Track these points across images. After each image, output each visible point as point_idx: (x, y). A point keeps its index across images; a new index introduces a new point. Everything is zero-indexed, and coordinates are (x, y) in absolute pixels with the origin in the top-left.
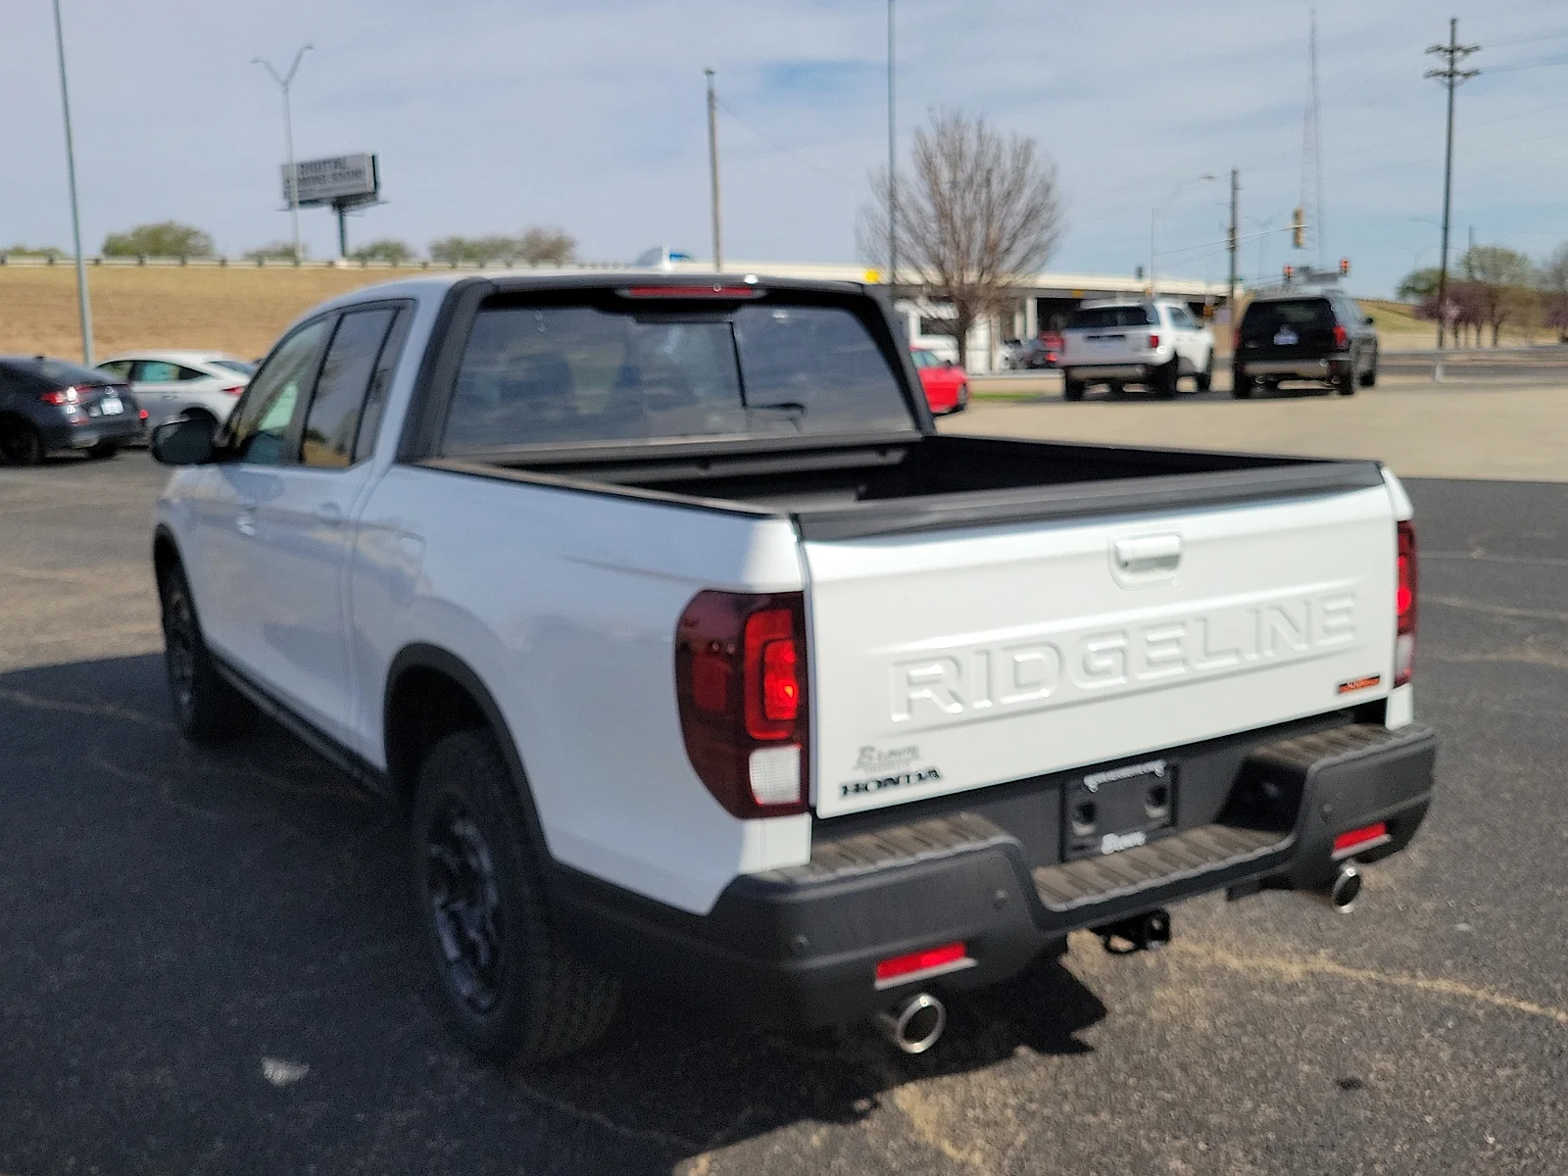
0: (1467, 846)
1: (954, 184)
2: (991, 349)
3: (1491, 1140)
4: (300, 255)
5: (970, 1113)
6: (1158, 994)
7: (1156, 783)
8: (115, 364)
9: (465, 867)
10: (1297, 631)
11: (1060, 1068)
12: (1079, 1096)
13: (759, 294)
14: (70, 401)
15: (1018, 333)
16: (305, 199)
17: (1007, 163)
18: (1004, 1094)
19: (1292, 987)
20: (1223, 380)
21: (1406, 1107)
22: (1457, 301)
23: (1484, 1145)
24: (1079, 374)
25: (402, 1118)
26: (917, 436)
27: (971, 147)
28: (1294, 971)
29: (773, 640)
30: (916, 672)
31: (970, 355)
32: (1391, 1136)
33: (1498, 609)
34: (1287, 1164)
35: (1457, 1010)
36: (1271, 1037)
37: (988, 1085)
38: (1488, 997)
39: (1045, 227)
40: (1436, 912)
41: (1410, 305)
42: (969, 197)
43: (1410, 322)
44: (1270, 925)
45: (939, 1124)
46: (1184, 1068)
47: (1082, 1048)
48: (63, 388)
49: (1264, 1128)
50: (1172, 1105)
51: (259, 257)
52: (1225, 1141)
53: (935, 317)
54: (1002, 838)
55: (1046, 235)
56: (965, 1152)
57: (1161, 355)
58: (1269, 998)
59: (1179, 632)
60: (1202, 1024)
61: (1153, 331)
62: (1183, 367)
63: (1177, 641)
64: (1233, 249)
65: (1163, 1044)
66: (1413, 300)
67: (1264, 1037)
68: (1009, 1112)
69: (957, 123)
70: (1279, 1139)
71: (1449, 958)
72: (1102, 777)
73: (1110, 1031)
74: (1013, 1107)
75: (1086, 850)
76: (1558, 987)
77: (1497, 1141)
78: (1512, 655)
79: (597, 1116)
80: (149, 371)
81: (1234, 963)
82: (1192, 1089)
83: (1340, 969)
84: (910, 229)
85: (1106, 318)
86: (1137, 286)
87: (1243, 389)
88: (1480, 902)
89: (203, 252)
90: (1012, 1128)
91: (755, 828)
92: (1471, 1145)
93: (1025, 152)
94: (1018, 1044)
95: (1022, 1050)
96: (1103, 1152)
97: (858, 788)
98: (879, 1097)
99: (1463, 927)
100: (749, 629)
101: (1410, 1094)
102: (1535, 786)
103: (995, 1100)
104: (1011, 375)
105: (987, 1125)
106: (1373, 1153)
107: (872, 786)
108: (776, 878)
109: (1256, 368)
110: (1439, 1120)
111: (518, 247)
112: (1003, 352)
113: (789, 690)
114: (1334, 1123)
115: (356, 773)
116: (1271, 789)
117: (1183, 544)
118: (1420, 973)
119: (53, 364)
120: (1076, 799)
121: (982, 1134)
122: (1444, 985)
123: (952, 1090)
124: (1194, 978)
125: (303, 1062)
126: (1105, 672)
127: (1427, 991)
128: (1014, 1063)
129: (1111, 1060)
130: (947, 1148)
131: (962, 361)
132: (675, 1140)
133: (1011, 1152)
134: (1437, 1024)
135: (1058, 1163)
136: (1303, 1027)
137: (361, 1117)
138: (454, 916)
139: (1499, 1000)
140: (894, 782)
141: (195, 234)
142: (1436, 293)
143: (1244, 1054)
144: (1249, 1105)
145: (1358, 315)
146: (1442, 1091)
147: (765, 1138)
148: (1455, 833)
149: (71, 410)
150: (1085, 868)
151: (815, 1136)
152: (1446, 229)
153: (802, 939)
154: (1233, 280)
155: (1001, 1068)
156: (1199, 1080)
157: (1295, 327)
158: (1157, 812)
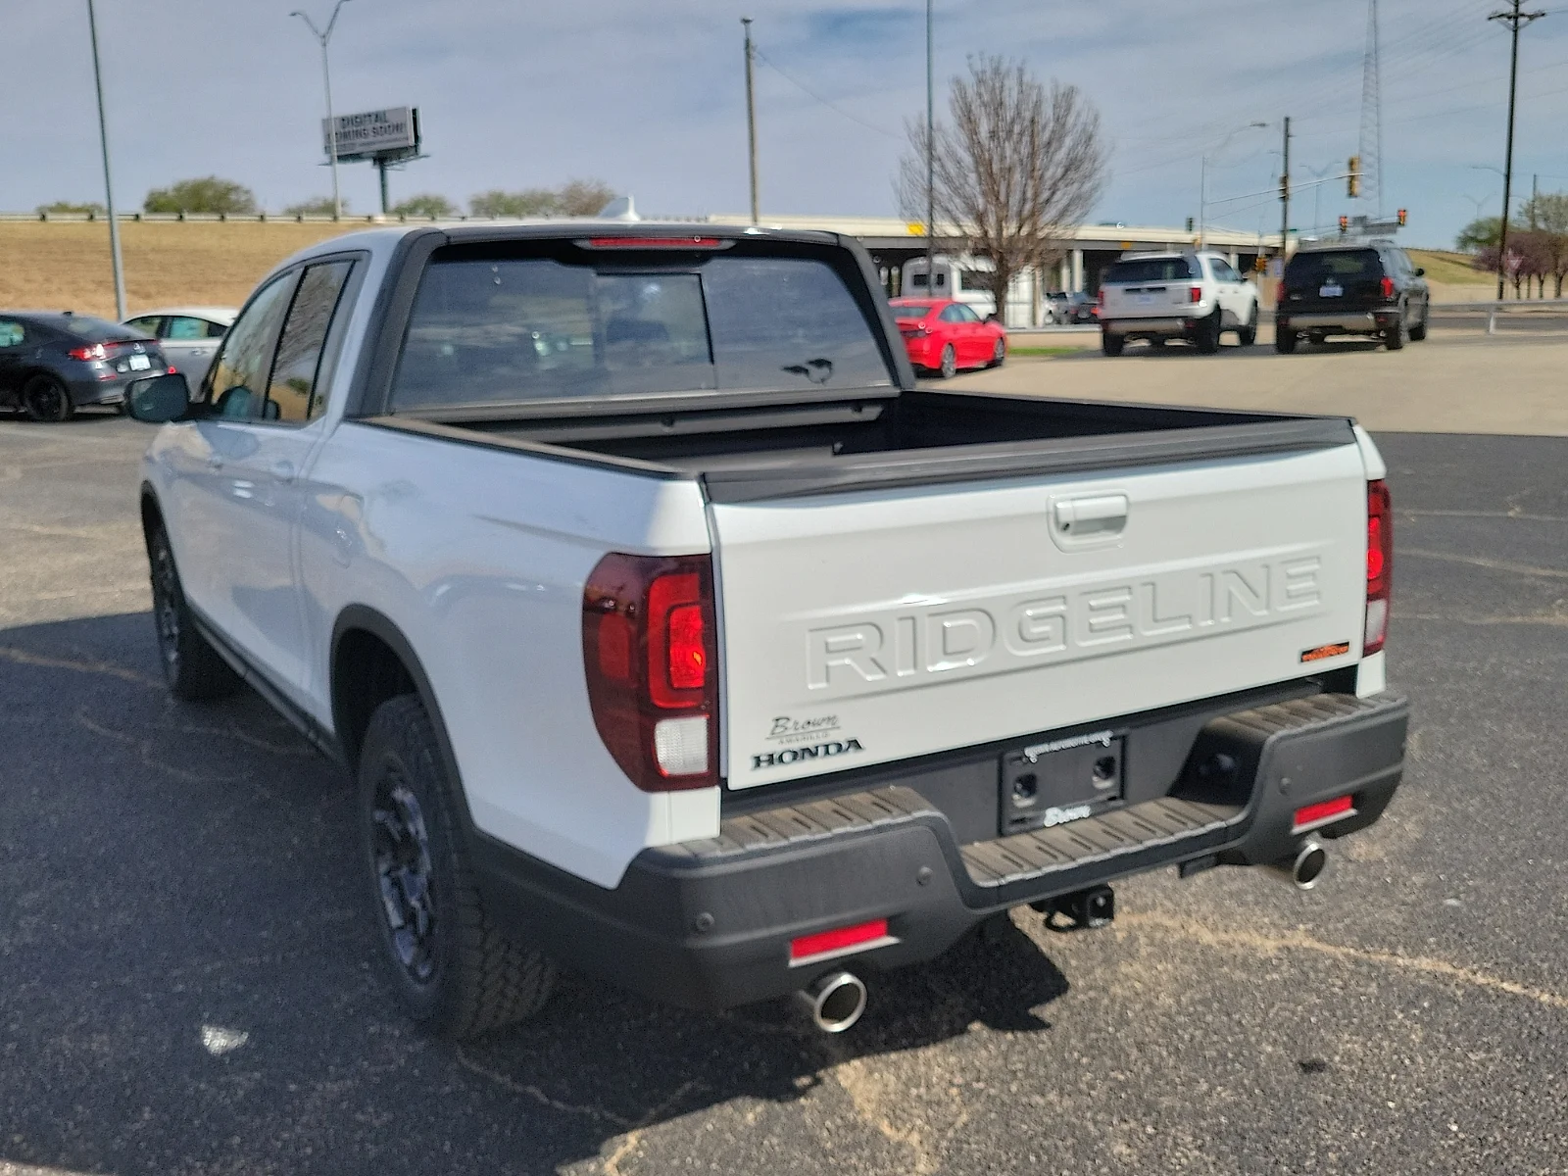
0: (1467, 817)
1: (993, 135)
2: (1034, 304)
3: (1454, 1128)
4: (339, 210)
5: (914, 1091)
6: (1124, 968)
7: (1104, 754)
8: (144, 320)
9: (405, 834)
10: (1257, 596)
11: (1012, 1044)
12: (1028, 1075)
13: (727, 245)
14: (98, 358)
15: (1065, 287)
16: (343, 153)
17: (1048, 112)
18: (952, 1073)
19: (1265, 963)
20: (1266, 334)
21: (1369, 1093)
22: (1519, 252)
23: (1446, 1132)
24: (1118, 328)
25: (334, 1088)
26: (896, 392)
27: (1011, 98)
28: (1269, 946)
29: (680, 606)
30: (834, 639)
31: (1010, 309)
32: (1350, 1122)
33: (1532, 570)
34: (1236, 1150)
35: (1435, 991)
36: (1236, 1017)
37: (935, 1063)
38: (1470, 976)
39: (1087, 177)
40: (1425, 886)
41: (1471, 255)
42: (1008, 148)
43: (1470, 273)
44: (1250, 898)
45: (880, 1103)
46: (1140, 1046)
47: (1039, 1025)
48: (90, 345)
49: (1218, 1111)
50: (1123, 1086)
51: (298, 214)
52: (1174, 1124)
53: (972, 269)
54: (928, 812)
55: (1087, 186)
56: (904, 1132)
57: (1203, 308)
58: (1240, 975)
59: (1125, 598)
60: (1166, 1000)
61: (1195, 284)
62: (1226, 321)
63: (1123, 606)
64: (1284, 199)
65: (1122, 1021)
66: (1473, 251)
67: (1228, 1015)
68: (954, 1091)
69: (996, 71)
70: (1232, 1123)
71: (1432, 936)
72: (1044, 748)
73: (1070, 1007)
74: (959, 1086)
75: (1027, 824)
76: (1546, 966)
77: (1461, 1129)
78: (1539, 617)
79: (531, 1089)
80: (178, 326)
81: (1207, 937)
82: (1148, 1070)
83: (1317, 945)
84: (948, 180)
85: (1146, 271)
86: (1187, 238)
87: (1287, 343)
88: (1472, 875)
89: (243, 209)
90: (954, 1108)
91: (661, 800)
92: (1433, 1133)
93: (1066, 100)
94: (972, 1021)
95: (976, 1026)
96: (1045, 1135)
97: (771, 760)
98: (821, 1073)
99: (1453, 902)
100: (654, 594)
101: (1376, 1077)
102: (1545, 754)
103: (941, 1078)
104: (1056, 328)
105: (929, 1103)
106: (1328, 1139)
107: (787, 757)
108: (682, 852)
109: (1298, 322)
110: (1401, 1107)
111: (558, 201)
112: (1046, 306)
113: (698, 657)
114: (1291, 1106)
115: (311, 735)
116: (1226, 761)
117: (1128, 504)
118: (1400, 951)
119: (85, 320)
120: (1014, 771)
121: (922, 1114)
122: (1425, 963)
123: (897, 1066)
124: (1163, 952)
125: (242, 1030)
126: (1043, 639)
127: (1406, 969)
128: (966, 1039)
129: (1066, 1037)
130: (886, 1128)
131: (998, 316)
132: (608, 1115)
133: (950, 1134)
134: (1412, 1004)
135: (998, 1146)
136: (1272, 1005)
137: (293, 1087)
138: (396, 883)
139: (1480, 979)
140: (812, 753)
141: (236, 189)
142: (1498, 243)
143: (1206, 1035)
144: (1205, 1087)
145: (1410, 267)
146: (1408, 1075)
147: (699, 1115)
148: (1456, 805)
149: (98, 365)
150: (1025, 842)
151: (750, 1113)
152: (1508, 177)
153: (708, 916)
154: (1284, 232)
155: (950, 1045)
156: (1156, 1060)
157: (1340, 279)
158: (1104, 784)
